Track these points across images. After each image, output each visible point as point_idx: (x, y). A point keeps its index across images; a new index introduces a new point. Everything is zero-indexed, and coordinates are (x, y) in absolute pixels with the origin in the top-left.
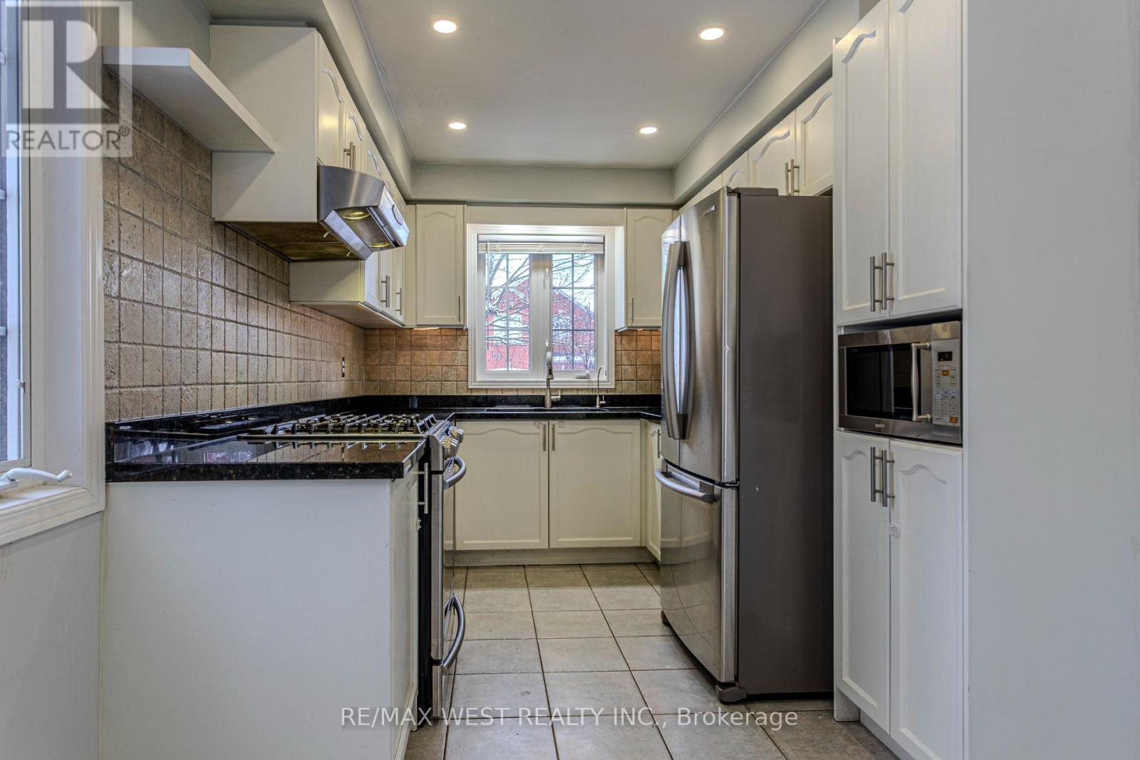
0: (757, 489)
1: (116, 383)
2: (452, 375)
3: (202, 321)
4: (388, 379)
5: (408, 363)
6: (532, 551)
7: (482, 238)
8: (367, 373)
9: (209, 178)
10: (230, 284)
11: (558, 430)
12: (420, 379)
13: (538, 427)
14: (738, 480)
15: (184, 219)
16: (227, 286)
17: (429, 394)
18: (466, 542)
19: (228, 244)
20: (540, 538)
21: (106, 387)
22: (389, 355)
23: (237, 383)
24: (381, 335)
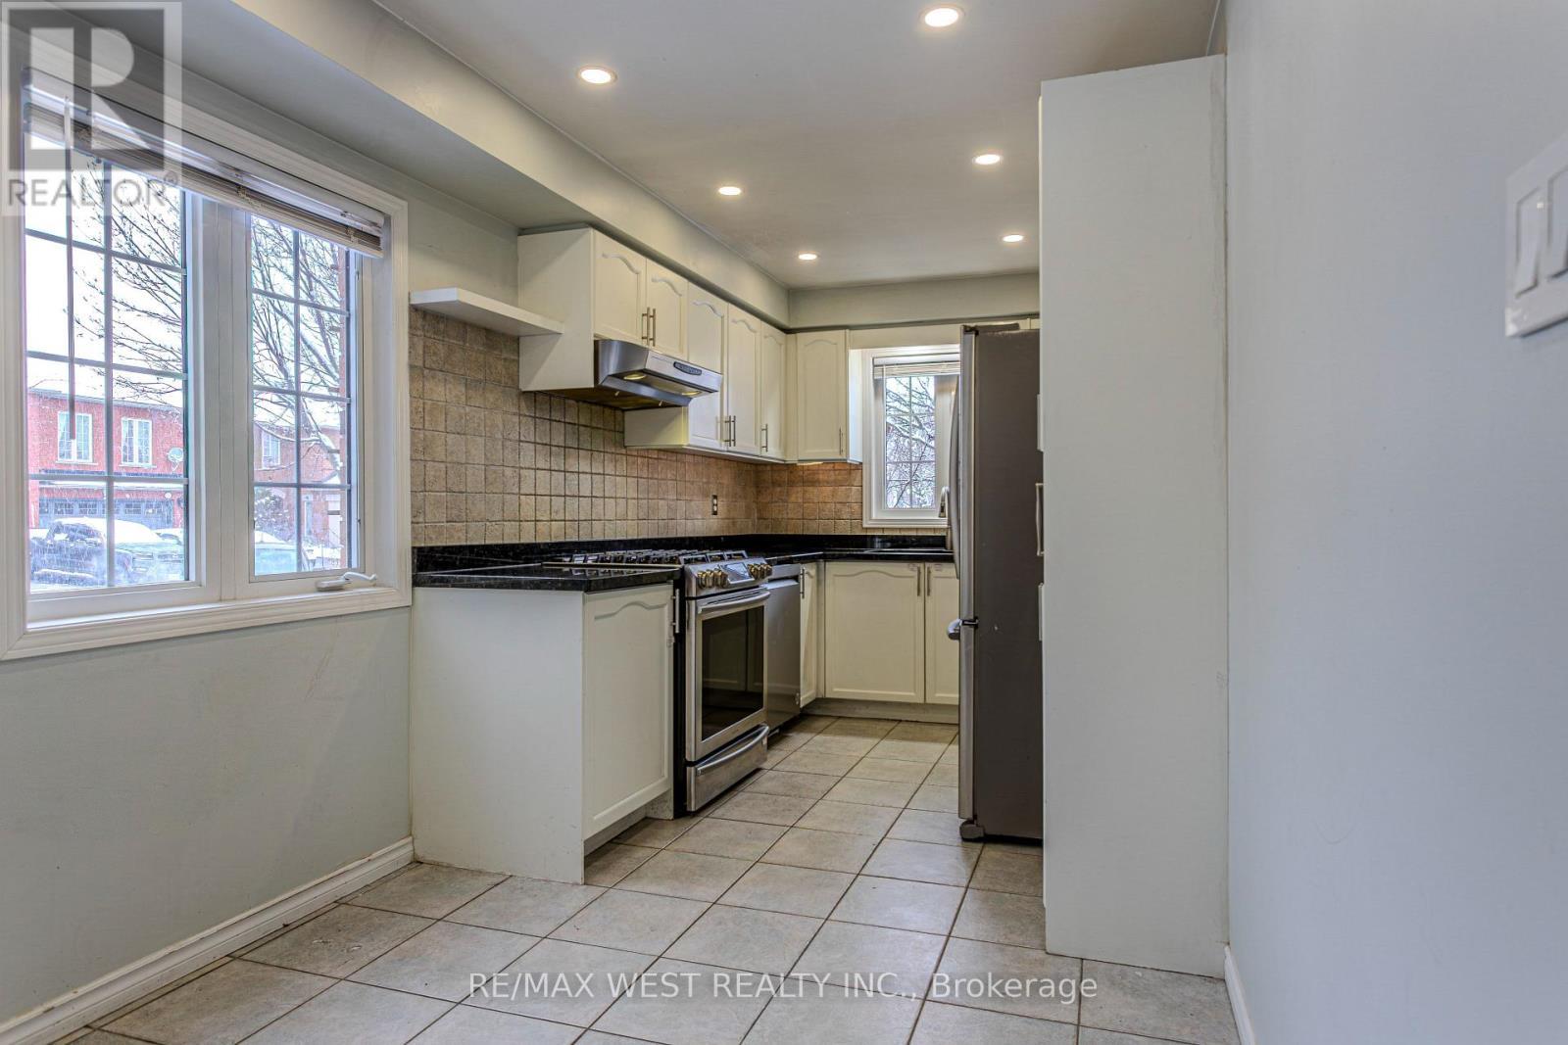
0: (996, 628)
1: (421, 520)
2: (845, 513)
3: (508, 472)
4: (780, 517)
5: (800, 500)
6: (909, 705)
7: (877, 362)
8: (759, 511)
9: (516, 358)
10: (540, 439)
11: (934, 573)
12: (812, 517)
13: (912, 570)
14: (976, 618)
15: (488, 395)
16: (538, 440)
17: (821, 533)
18: (836, 690)
19: (538, 407)
20: (915, 691)
21: (412, 523)
22: (780, 492)
23: (552, 521)
24: (772, 470)
